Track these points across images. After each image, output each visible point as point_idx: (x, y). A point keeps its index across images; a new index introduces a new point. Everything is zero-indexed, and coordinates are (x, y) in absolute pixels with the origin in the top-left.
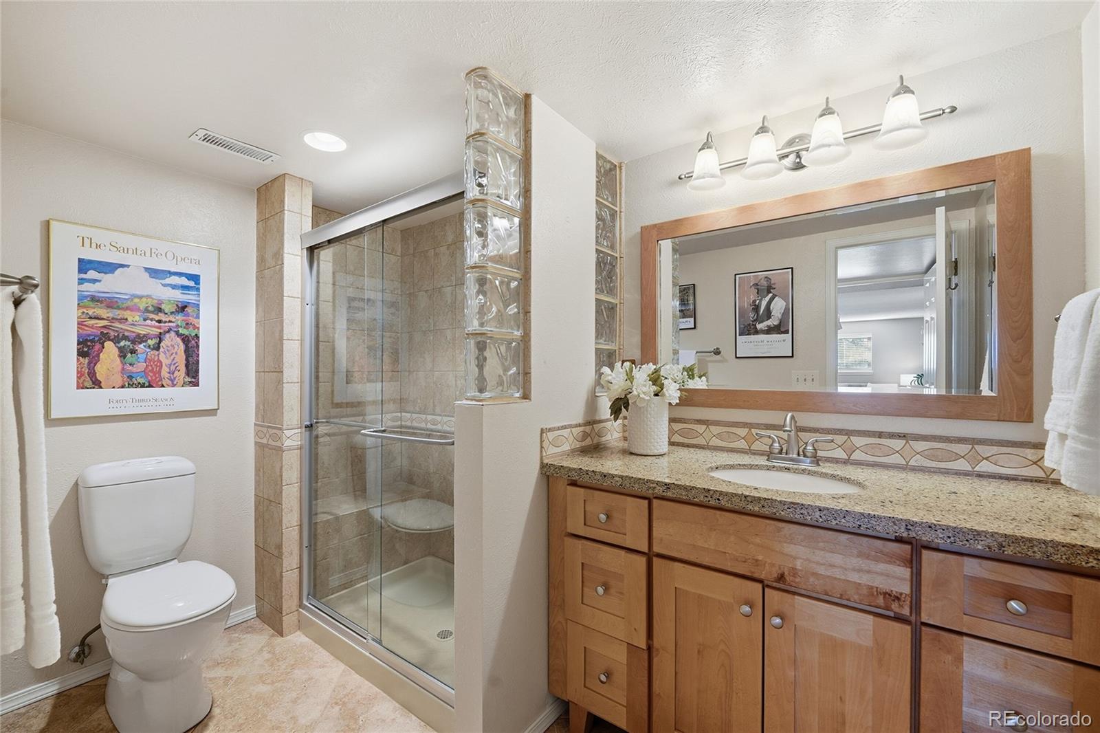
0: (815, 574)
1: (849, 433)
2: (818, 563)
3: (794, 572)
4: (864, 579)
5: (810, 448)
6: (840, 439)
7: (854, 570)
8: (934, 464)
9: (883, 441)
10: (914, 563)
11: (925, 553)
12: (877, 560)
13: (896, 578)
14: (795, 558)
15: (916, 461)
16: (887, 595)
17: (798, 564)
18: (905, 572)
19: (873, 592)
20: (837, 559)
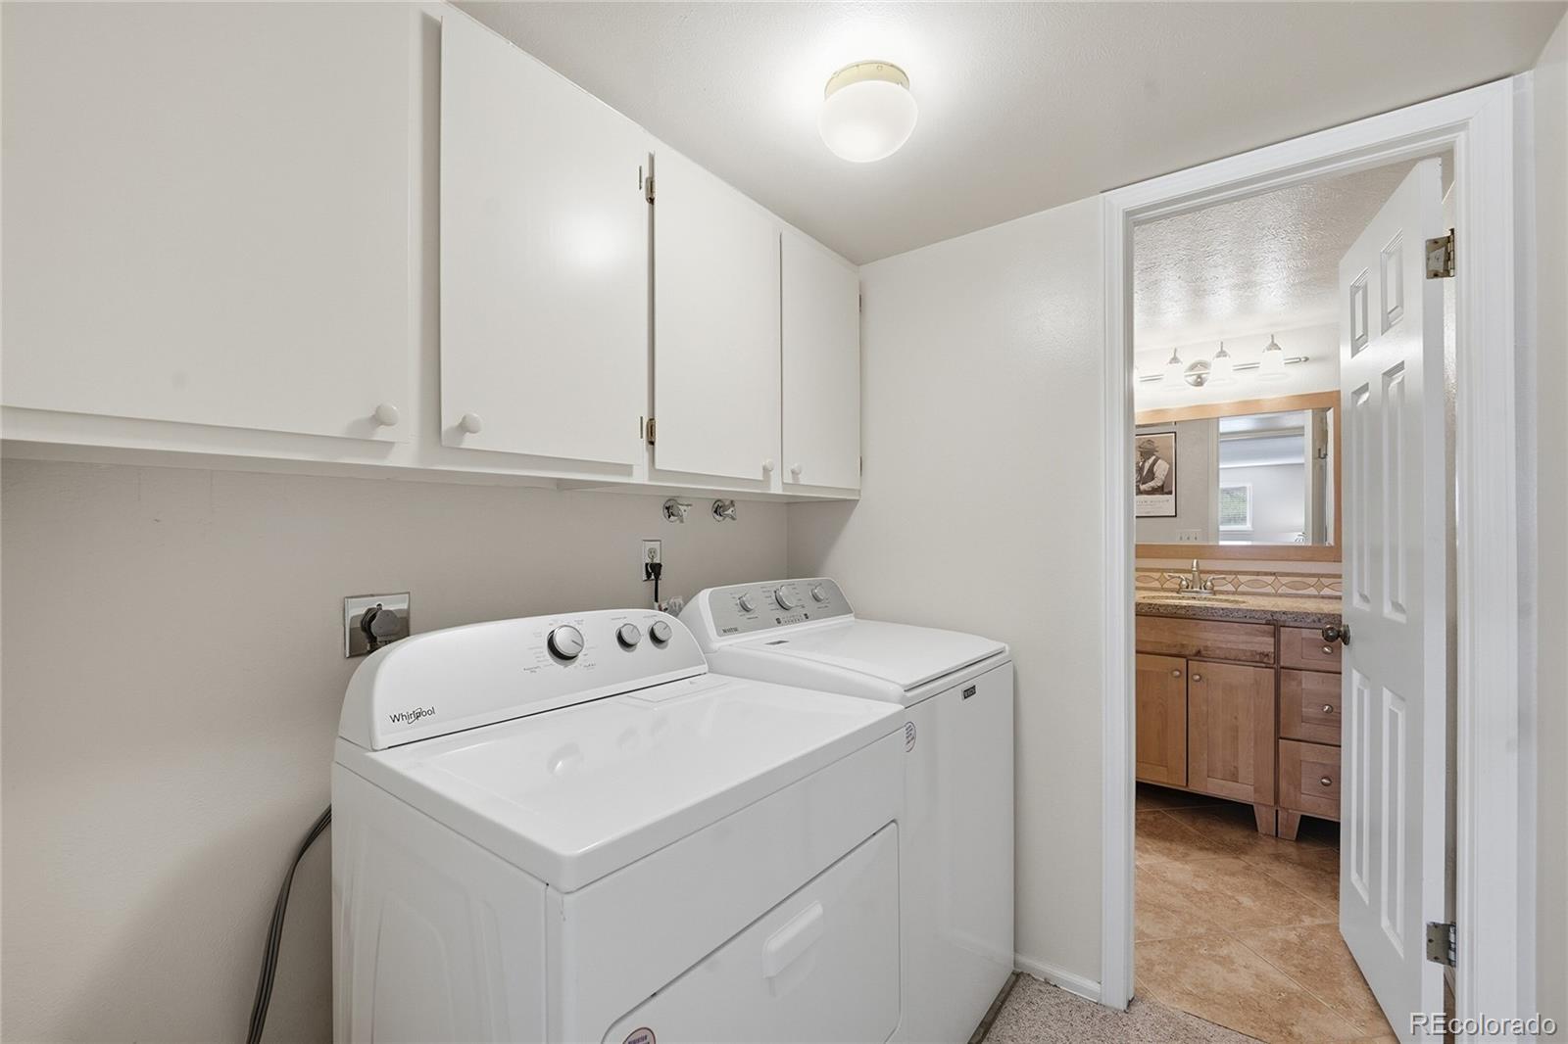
0: (1219, 648)
1: (1237, 573)
2: (1222, 641)
3: (1206, 648)
4: (1249, 647)
5: (1209, 583)
6: (1230, 578)
7: (1243, 643)
8: (1294, 592)
9: (1259, 578)
10: (1276, 634)
11: (1282, 629)
12: (1256, 635)
13: (1266, 644)
14: (1207, 640)
15: (1283, 590)
16: (1261, 654)
17: (1209, 644)
18: (1271, 640)
19: (1254, 653)
20: (1232, 638)
